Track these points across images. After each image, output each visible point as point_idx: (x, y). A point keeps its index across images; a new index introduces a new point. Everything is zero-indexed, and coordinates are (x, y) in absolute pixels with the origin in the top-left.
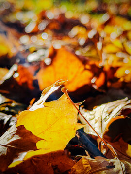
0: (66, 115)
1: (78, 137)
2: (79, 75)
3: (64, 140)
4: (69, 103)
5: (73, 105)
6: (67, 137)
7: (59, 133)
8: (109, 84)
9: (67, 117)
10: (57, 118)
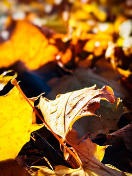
0: (17, 115)
1: (34, 140)
2: (42, 50)
3: (16, 146)
4: (22, 99)
5: (26, 102)
6: (19, 143)
7: (9, 138)
8: (77, 59)
9: (18, 117)
10: (5, 119)
